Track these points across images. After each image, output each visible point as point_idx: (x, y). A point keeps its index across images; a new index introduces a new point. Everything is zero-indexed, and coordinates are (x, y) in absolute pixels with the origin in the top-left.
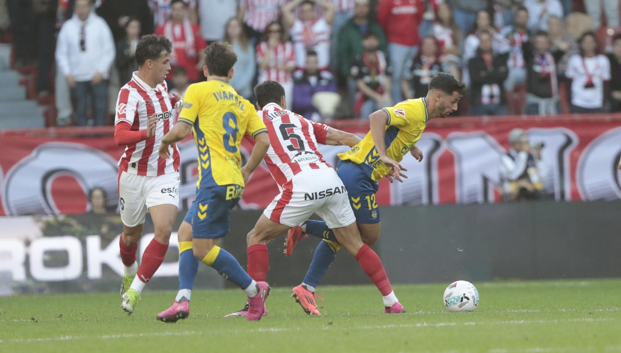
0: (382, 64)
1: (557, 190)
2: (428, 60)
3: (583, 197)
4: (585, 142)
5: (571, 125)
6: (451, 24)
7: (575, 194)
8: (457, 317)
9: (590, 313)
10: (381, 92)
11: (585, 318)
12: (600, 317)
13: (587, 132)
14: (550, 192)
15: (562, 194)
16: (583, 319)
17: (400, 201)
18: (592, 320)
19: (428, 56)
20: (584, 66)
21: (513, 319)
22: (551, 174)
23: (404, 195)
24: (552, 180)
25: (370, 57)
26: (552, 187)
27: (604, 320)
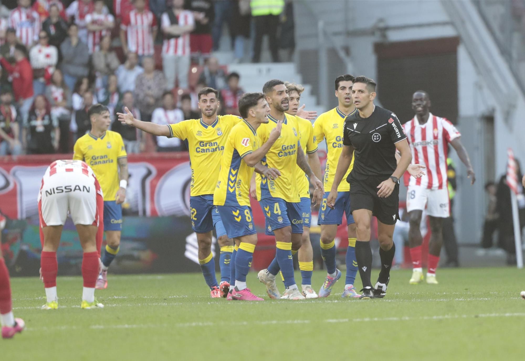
0: (14, 114)
1: (140, 208)
2: (40, 112)
3: (159, 214)
4: (161, 173)
5: (151, 160)
6: (63, 85)
7: (154, 212)
8: (66, 302)
9: (165, 299)
10: (13, 137)
11: (161, 303)
12: (172, 302)
13: (163, 165)
14: (135, 209)
15: (144, 212)
16: (160, 304)
17: (24, 216)
18: (166, 304)
19: (40, 109)
20: (166, 116)
21: (108, 304)
22: (136, 197)
23: (27, 212)
24: (137, 201)
25: (5, 109)
26: (137, 206)
27: (176, 304)
